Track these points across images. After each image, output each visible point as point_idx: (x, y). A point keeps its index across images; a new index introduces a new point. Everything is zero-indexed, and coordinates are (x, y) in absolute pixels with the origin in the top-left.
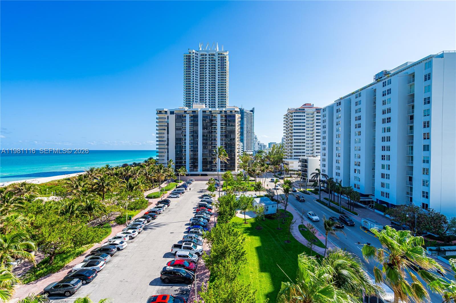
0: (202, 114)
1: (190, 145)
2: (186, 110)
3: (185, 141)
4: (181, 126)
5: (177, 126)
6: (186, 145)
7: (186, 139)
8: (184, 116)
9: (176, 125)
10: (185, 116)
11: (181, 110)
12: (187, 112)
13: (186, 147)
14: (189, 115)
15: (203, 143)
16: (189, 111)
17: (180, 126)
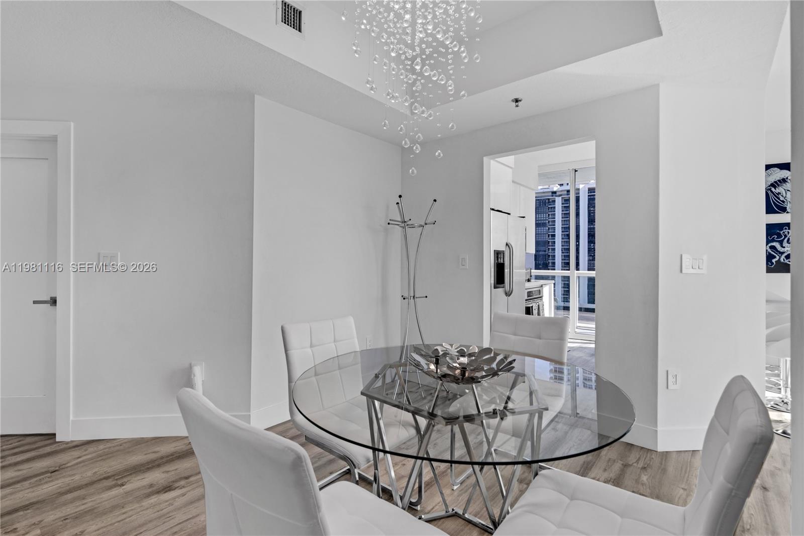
0: (587, 194)
1: (562, 253)
2: (555, 189)
3: (552, 246)
4: (546, 220)
5: (539, 220)
6: (554, 253)
7: (554, 242)
8: (550, 201)
9: (536, 218)
10: (554, 201)
11: (545, 190)
12: (558, 194)
13: (554, 256)
14: (560, 198)
15: (588, 248)
16: (561, 191)
17: (543, 220)
